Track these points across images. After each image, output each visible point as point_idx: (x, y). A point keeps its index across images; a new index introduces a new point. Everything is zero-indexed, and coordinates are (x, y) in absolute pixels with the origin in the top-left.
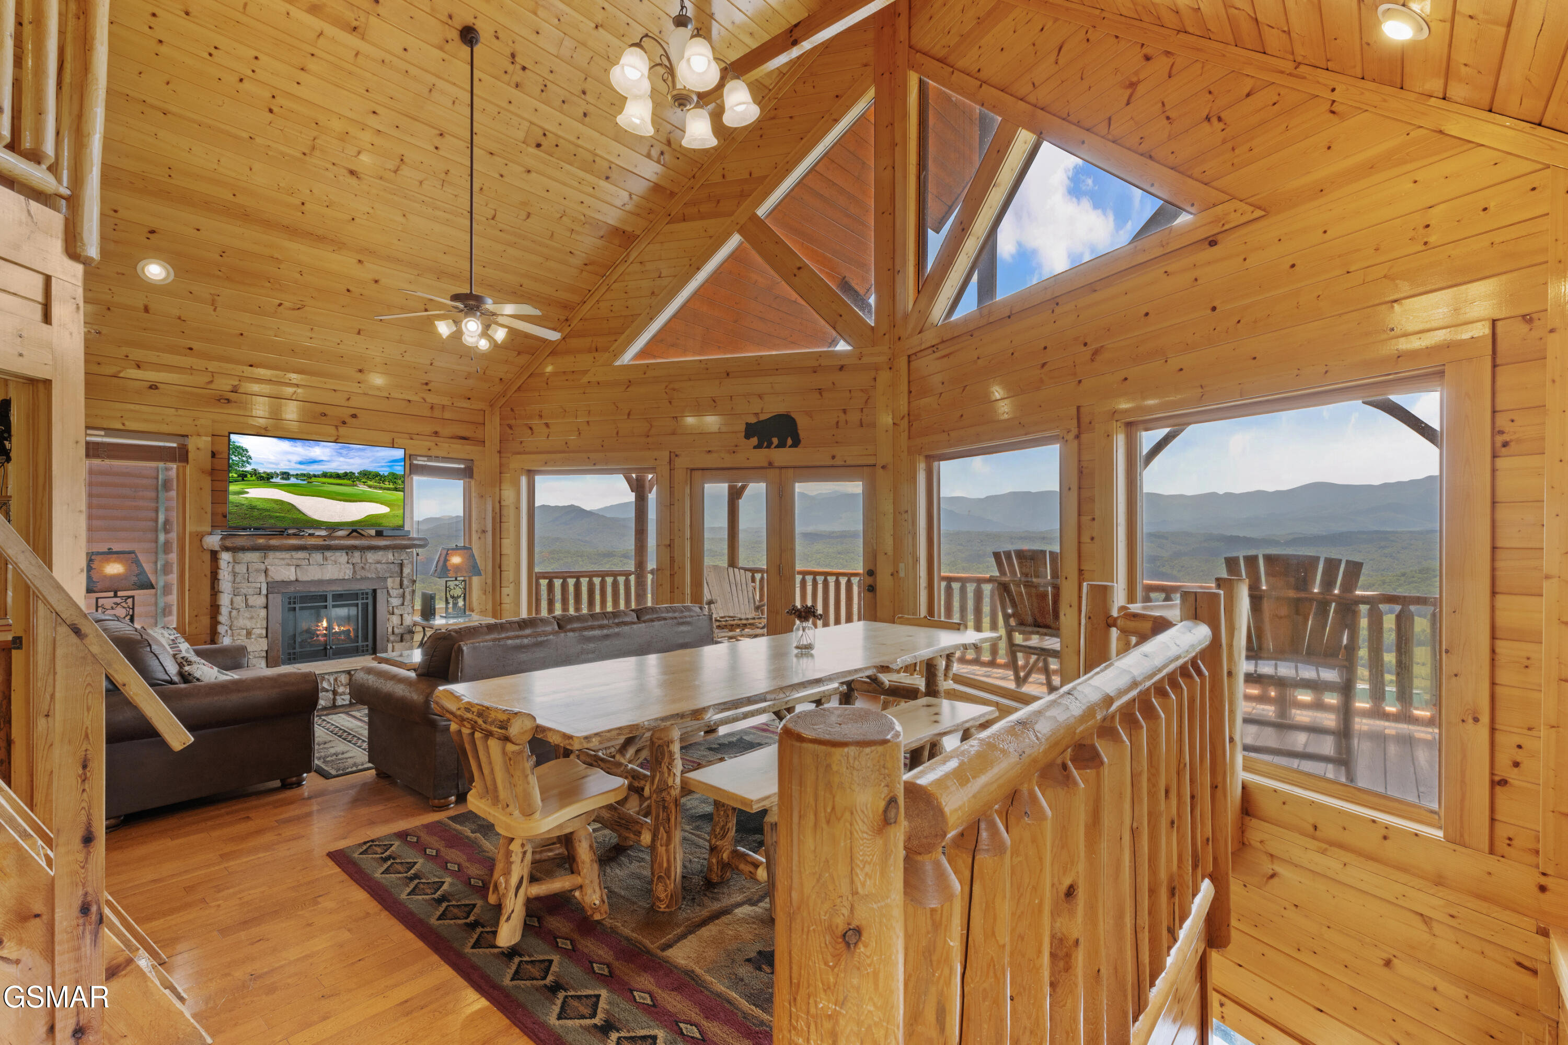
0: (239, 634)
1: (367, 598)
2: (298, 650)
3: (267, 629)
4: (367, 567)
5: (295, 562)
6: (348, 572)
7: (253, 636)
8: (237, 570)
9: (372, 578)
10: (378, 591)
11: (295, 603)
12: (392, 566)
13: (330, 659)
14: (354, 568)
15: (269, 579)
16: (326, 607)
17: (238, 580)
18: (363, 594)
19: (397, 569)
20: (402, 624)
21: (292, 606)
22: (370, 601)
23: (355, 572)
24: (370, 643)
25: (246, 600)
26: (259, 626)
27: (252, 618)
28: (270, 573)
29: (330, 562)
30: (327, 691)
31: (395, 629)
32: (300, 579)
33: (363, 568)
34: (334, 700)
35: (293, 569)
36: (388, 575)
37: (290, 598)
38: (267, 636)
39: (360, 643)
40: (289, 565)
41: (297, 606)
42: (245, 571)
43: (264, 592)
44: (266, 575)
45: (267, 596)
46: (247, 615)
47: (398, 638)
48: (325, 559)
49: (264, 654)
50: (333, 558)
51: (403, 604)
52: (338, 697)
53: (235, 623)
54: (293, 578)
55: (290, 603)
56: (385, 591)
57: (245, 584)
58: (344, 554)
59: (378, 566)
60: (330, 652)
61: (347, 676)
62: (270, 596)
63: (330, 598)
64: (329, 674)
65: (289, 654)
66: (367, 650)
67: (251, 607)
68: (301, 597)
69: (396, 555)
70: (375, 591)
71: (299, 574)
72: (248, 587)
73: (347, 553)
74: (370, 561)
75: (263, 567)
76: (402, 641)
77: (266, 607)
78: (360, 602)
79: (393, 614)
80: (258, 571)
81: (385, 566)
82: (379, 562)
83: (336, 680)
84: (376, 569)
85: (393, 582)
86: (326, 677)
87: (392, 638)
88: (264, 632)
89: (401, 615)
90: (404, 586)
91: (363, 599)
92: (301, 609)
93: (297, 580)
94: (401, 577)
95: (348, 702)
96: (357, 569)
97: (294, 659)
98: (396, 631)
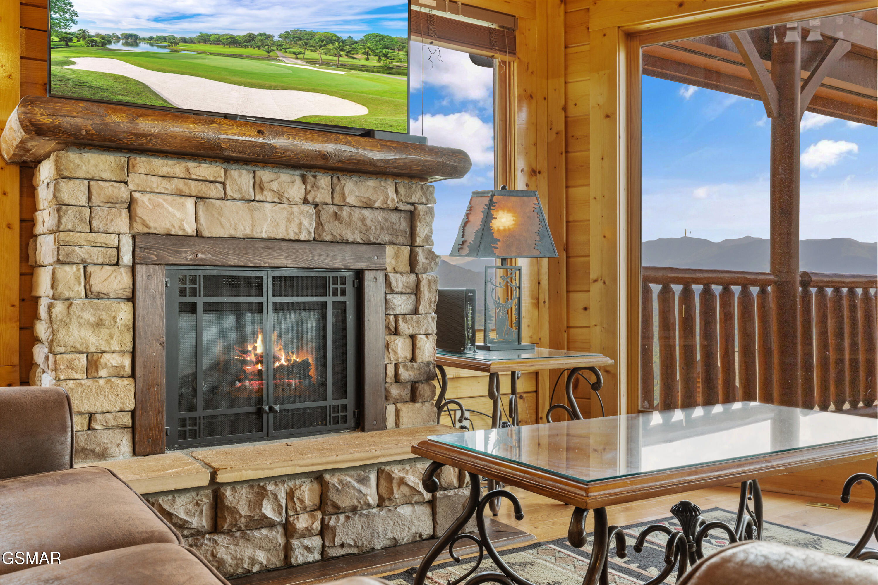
0: (70, 366)
1: (344, 293)
2: (201, 412)
3: (133, 354)
4: (345, 212)
5: (194, 188)
6: (306, 222)
7: (103, 373)
8: (66, 198)
9: (354, 243)
10: (368, 276)
11: (194, 293)
12: (394, 217)
13: (268, 437)
14: (318, 215)
15: (139, 228)
16: (259, 308)
17: (67, 222)
18: (335, 280)
19: (404, 225)
20: (413, 359)
21: (189, 299)
22: (349, 299)
23: (319, 225)
24: (350, 401)
25: (87, 277)
26: (115, 346)
27: (99, 324)
28: (140, 211)
29: (268, 196)
30: (272, 525)
31: (401, 370)
32: (206, 233)
33: (336, 216)
34: (288, 549)
35: (190, 203)
36: (385, 238)
37: (183, 280)
38: (133, 375)
39: (330, 402)
40: (181, 194)
41: (200, 301)
42: (83, 201)
43: (127, 258)
44: (132, 218)
45: (133, 269)
46: (89, 315)
47: (406, 393)
48: (259, 186)
49: (127, 420)
50: (275, 186)
51: (416, 311)
52: (295, 542)
53: (61, 335)
54: (190, 229)
55: (183, 293)
56: (380, 276)
57: (82, 237)
58: (298, 180)
59: (367, 213)
60: (269, 420)
61: (316, 486)
62: (140, 270)
63: (268, 285)
64: (276, 479)
65: (183, 421)
66: (345, 419)
67: (99, 296)
68: (208, 279)
69: (402, 191)
70: (359, 274)
71: (202, 221)
72: (93, 245)
73: (304, 179)
74: (350, 200)
75: (123, 192)
76: (413, 399)
77: (132, 299)
78: (329, 300)
79: (396, 332)
80: (112, 202)
81: (380, 216)
82: (368, 206)
83: (290, 495)
84: (363, 221)
85: (397, 256)
86: (270, 487)
87: (395, 391)
88: (127, 362)
89: (413, 337)
90: (419, 268)
91: (335, 294)
92: (209, 308)
93: (198, 235)
94: (412, 245)
95: (316, 556)
96: (324, 217)
97: (194, 434)
98: (405, 374)
